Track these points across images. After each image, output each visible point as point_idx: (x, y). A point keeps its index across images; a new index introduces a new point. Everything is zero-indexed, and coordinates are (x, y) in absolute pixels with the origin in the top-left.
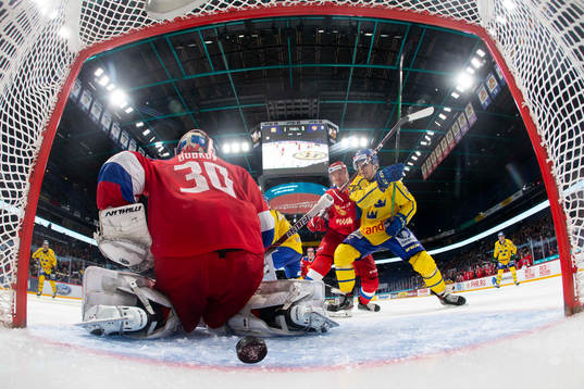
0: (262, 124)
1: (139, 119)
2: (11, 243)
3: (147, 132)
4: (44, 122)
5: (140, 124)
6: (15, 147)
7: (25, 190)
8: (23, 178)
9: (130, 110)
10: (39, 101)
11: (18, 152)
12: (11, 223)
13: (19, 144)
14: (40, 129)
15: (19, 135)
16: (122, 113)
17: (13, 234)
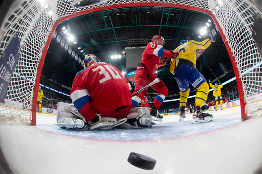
0: (126, 48)
1: (79, 46)
2: (30, 93)
3: (82, 51)
4: (43, 47)
5: (79, 48)
6: (32, 57)
7: (35, 73)
8: (35, 68)
9: (75, 43)
10: (41, 39)
11: (33, 59)
12: (30, 86)
13: (33, 56)
14: (41, 50)
15: (33, 52)
16: (73, 44)
17: (31, 90)
